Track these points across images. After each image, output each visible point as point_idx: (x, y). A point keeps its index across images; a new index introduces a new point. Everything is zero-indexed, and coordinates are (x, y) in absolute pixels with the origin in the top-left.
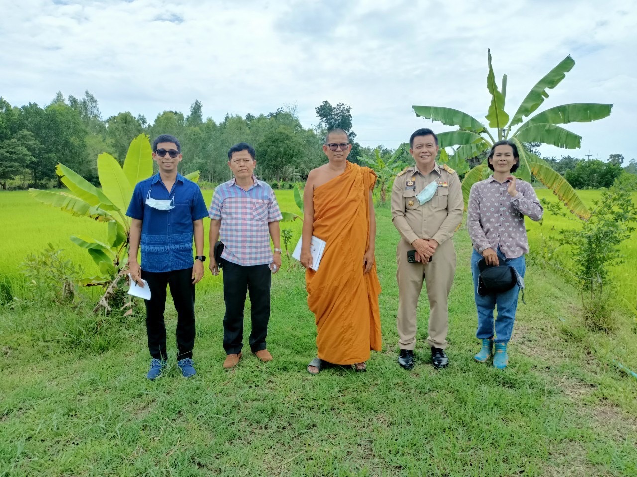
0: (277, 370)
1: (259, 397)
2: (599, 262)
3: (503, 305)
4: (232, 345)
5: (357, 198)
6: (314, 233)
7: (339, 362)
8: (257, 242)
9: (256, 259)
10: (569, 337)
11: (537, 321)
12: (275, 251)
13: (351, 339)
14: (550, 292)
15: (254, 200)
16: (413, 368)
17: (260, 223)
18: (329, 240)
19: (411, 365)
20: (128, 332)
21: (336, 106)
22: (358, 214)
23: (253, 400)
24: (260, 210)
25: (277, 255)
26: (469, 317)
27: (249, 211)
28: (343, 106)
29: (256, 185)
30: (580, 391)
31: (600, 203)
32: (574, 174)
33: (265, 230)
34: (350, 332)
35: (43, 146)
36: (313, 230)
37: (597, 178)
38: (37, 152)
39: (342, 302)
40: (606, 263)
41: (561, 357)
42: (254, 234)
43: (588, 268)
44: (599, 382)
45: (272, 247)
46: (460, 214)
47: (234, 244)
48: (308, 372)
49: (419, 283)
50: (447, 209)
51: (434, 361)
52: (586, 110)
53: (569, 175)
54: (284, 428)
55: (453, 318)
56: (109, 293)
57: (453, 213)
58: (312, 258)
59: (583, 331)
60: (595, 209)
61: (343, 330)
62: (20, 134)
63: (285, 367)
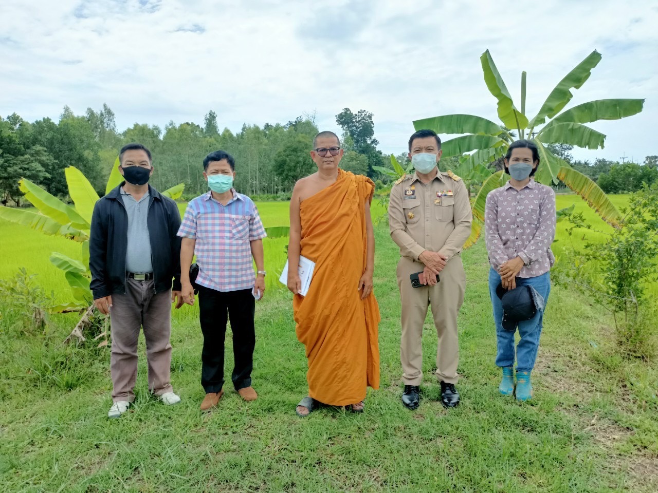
0: (261, 411)
1: (234, 447)
2: (633, 279)
3: (525, 329)
4: (212, 382)
5: (349, 212)
6: (303, 252)
7: (331, 402)
8: (237, 264)
9: (236, 283)
10: (601, 367)
11: (564, 346)
12: (257, 273)
13: (345, 376)
14: (580, 312)
15: (234, 216)
16: (419, 408)
17: (240, 242)
18: (318, 261)
19: (416, 404)
20: (102, 366)
21: (357, 113)
22: (351, 230)
23: (227, 451)
24: (240, 228)
25: (261, 278)
26: (488, 342)
27: (227, 228)
28: (365, 113)
29: (235, 199)
30: (614, 437)
31: (629, 210)
32: (608, 178)
33: (246, 250)
34: (343, 368)
35: (57, 161)
36: (301, 249)
37: (633, 182)
38: (51, 167)
39: (334, 333)
40: (641, 280)
41: (592, 391)
42: (234, 254)
43: (620, 286)
44: (637, 424)
45: (254, 270)
46: (468, 227)
47: (211, 267)
48: (297, 414)
49: (424, 309)
50: (453, 221)
51: (443, 398)
52: (615, 106)
53: (603, 179)
54: (257, 489)
55: (468, 344)
56: (83, 322)
57: (461, 225)
58: (300, 282)
59: (617, 359)
60: (623, 218)
61: (335, 366)
62: (33, 149)
63: (271, 408)
